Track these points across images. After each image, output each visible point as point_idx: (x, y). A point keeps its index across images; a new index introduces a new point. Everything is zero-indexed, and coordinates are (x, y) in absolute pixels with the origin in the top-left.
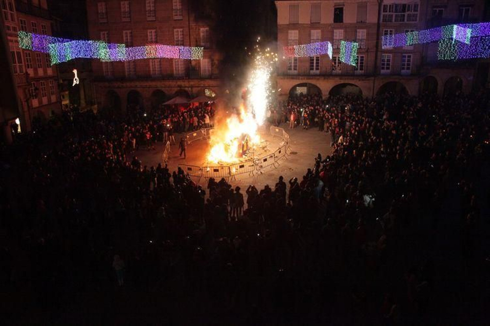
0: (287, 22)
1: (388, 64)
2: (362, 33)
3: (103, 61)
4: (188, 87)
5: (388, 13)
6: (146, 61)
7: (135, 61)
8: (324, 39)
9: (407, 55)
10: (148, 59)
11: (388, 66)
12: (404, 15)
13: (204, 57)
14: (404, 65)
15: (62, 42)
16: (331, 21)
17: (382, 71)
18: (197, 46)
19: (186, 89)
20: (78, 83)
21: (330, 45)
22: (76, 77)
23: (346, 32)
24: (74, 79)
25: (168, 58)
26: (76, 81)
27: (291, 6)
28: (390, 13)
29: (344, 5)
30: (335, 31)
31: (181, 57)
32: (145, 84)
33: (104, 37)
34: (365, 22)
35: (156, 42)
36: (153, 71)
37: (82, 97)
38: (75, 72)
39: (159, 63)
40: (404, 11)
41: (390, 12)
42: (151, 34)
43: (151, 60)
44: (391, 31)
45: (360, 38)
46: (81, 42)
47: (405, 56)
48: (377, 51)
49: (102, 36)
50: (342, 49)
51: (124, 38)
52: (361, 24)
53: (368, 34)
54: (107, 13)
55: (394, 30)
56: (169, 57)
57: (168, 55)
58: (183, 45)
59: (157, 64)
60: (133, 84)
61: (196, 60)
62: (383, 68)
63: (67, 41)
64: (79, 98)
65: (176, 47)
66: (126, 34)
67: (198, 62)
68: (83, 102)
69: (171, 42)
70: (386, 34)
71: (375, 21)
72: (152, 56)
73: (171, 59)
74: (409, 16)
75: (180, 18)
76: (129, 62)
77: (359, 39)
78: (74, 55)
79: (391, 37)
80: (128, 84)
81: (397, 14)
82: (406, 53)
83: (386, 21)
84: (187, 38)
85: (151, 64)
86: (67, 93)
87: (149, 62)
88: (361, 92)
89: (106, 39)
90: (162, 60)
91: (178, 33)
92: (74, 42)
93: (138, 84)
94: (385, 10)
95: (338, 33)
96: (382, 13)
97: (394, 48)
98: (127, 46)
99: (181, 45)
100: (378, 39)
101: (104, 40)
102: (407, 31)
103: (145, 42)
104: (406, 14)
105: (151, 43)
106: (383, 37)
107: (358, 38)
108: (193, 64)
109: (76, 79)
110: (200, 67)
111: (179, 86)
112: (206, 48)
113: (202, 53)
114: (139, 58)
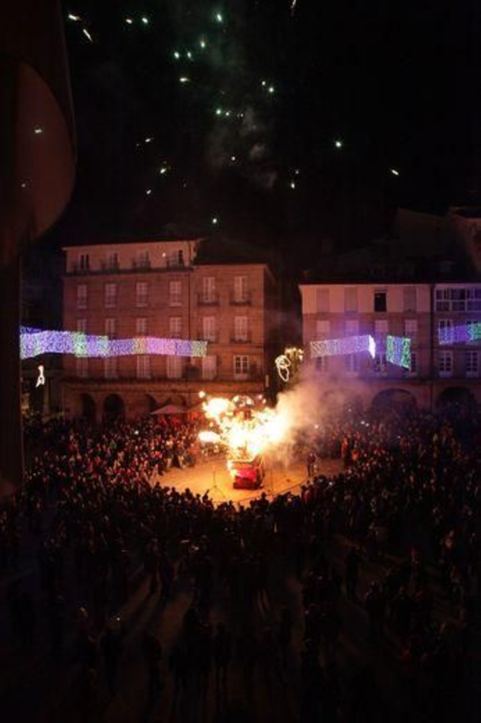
0: (314, 311)
1: (449, 364)
2: (411, 325)
3: (79, 356)
4: (185, 392)
5: (442, 300)
6: (133, 358)
7: (118, 357)
8: (363, 332)
9: (472, 352)
10: (136, 355)
11: (448, 367)
12: (463, 303)
13: (208, 354)
14: (469, 365)
15: (31, 333)
16: (372, 310)
17: (441, 373)
18: (199, 340)
19: (183, 394)
20: (43, 383)
21: (371, 340)
22: (42, 375)
23: (390, 323)
24: (39, 378)
25: (160, 355)
26: (41, 381)
27: (318, 291)
28: (446, 301)
29: (387, 291)
30: (377, 322)
31: (178, 354)
32: (128, 386)
33: (82, 327)
34: (414, 312)
35: (147, 334)
36: (140, 370)
37: (46, 400)
38: (41, 368)
39: (148, 361)
40: (462, 297)
41: (445, 298)
42: (141, 324)
43: (138, 357)
44: (449, 323)
45: (410, 331)
46: (55, 333)
47: (469, 354)
48: (432, 348)
49: (79, 325)
50: (390, 346)
51: (107, 328)
52: (410, 314)
53: (420, 326)
54: (88, 298)
55: (451, 321)
56: (162, 353)
57: (161, 351)
58: (181, 338)
59: (146, 362)
60: (113, 386)
61: (197, 358)
62: (442, 369)
63: (38, 332)
64: (42, 403)
65: (172, 341)
66: (110, 324)
67: (199, 360)
68: (46, 407)
69: (165, 334)
70: (442, 326)
71: (428, 310)
72: (141, 351)
73: (165, 356)
74: (470, 303)
75: (179, 304)
76: (111, 358)
77: (408, 333)
78: (44, 348)
79: (449, 329)
80: (108, 386)
81: (455, 301)
82: (472, 349)
83: (441, 310)
84: (186, 329)
85: (138, 361)
86: (27, 395)
87: (136, 359)
88: (414, 400)
89: (84, 329)
90: (153, 357)
91: (175, 324)
92: (46, 332)
93: (119, 386)
94: (438, 297)
95: (382, 325)
96: (435, 300)
97: (454, 343)
98: (110, 339)
99: (178, 338)
100: (433, 333)
101: (81, 331)
102: (469, 323)
103: (132, 334)
104: (466, 301)
105: (140, 334)
106: (439, 330)
107: (406, 330)
108: (193, 362)
109: (41, 378)
110: (201, 366)
111: (174, 391)
112: (210, 342)
113: (206, 349)
114: (124, 353)
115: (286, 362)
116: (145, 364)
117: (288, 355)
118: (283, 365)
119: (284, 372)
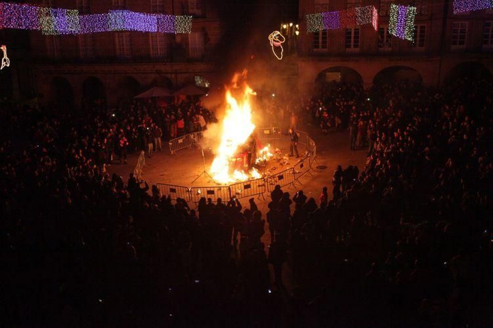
1: (462, 37)
3: (46, 34)
4: (171, 73)
6: (110, 35)
7: (93, 35)
11: (462, 40)
13: (194, 30)
14: (487, 37)
17: (453, 47)
18: (183, 14)
19: (169, 76)
20: (8, 65)
21: (375, 11)
22: (5, 56)
24: (3, 60)
26: (5, 63)
31: (160, 31)
35: (124, 8)
36: (120, 49)
38: (4, 48)
39: (128, 39)
43: (117, 34)
46: (12, 5)
47: (489, 24)
48: (445, 18)
50: (393, 16)
51: (78, 2)
56: (142, 29)
57: (142, 27)
58: (163, 12)
59: (126, 40)
60: (91, 68)
61: (182, 34)
62: (454, 43)
65: (153, 16)
67: (184, 37)
72: (119, 27)
73: (146, 33)
76: (85, 35)
82: (491, 19)
84: (170, 2)
85: (117, 40)
87: (114, 37)
90: (133, 34)
97: (472, 11)
98: (80, 13)
99: (160, 12)
103: (107, 7)
108: (178, 39)
109: (5, 60)
110: (187, 44)
111: (158, 72)
112: (195, 17)
113: (190, 24)
114: (99, 31)
115: (280, 38)
116: (125, 43)
117: (284, 32)
118: (278, 42)
119: (277, 49)
